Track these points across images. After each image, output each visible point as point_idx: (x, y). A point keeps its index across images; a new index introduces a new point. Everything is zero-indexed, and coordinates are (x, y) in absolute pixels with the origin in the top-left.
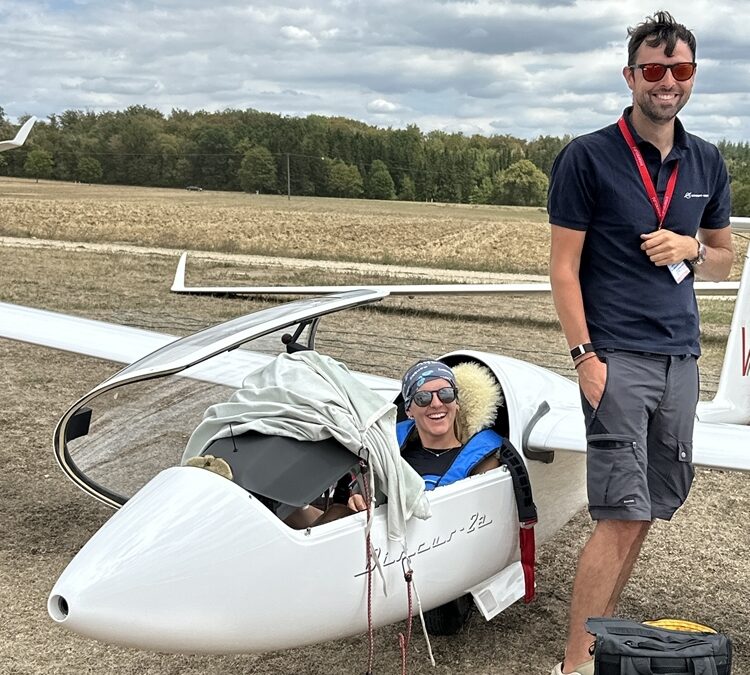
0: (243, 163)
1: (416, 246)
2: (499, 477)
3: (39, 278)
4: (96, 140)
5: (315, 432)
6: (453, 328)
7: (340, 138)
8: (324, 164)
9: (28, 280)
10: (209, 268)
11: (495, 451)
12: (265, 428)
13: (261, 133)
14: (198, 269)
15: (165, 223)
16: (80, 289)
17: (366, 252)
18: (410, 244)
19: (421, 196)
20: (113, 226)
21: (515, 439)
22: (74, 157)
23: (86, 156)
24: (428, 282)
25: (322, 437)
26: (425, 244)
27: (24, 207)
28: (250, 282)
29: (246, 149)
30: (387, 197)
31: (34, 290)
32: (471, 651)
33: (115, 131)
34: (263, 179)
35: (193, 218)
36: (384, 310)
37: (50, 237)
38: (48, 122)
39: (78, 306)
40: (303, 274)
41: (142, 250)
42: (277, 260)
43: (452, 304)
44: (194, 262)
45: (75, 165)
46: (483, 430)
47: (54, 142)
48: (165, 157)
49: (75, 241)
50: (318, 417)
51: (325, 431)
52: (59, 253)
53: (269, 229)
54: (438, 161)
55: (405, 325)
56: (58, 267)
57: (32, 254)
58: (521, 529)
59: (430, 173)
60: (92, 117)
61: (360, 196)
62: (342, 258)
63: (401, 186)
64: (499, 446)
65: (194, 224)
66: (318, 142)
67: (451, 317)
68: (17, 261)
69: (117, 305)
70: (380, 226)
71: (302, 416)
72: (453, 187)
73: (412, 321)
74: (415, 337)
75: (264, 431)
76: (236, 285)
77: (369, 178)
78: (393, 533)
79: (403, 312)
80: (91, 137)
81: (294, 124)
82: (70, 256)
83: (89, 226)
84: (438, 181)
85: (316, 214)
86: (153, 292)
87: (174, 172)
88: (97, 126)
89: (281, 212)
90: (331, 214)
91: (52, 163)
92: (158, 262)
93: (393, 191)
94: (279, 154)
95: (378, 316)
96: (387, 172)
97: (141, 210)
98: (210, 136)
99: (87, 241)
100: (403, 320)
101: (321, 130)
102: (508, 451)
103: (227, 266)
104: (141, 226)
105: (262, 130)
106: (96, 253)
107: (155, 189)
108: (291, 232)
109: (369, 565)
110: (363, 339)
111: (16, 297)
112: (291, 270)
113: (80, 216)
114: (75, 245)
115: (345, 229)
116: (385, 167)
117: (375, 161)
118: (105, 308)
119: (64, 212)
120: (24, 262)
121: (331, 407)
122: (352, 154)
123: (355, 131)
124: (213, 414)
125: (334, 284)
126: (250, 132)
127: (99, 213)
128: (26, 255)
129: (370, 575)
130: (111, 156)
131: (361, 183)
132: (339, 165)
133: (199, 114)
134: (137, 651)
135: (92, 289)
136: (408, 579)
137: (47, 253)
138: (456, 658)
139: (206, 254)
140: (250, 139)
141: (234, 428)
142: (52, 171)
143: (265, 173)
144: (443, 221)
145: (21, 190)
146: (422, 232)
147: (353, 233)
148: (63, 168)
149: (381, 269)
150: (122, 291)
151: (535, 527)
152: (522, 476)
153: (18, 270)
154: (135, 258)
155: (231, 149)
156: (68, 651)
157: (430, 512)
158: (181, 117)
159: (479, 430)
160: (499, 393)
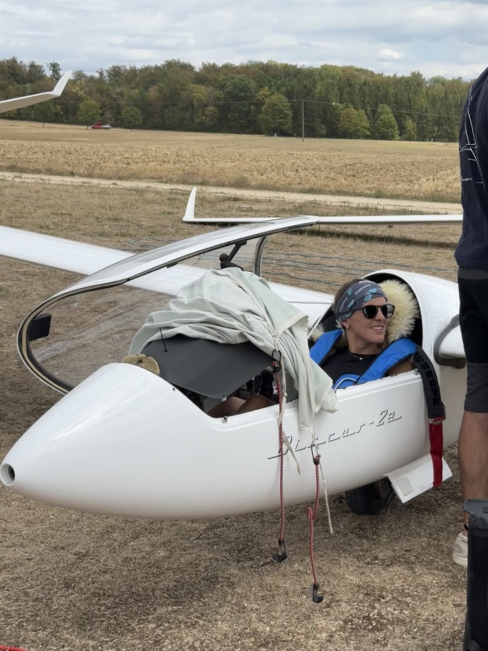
0: (263, 109)
1: (411, 182)
2: (411, 379)
3: (74, 211)
4: (137, 91)
5: (232, 336)
6: (425, 254)
7: (350, 85)
8: (335, 108)
9: (64, 212)
10: (220, 202)
11: (409, 356)
12: (191, 332)
13: (279, 82)
14: (210, 202)
15: (190, 162)
16: (106, 219)
17: (362, 187)
18: (406, 179)
19: (422, 136)
20: (145, 166)
21: (428, 347)
22: (119, 106)
23: (128, 105)
24: (412, 213)
25: (239, 340)
26: (418, 179)
27: (73, 150)
28: (252, 214)
29: (266, 96)
30: (392, 138)
31: (68, 220)
32: (389, 528)
33: (153, 82)
34: (281, 123)
35: (216, 158)
36: (365, 238)
37: (90, 176)
38: (97, 75)
39: (102, 234)
40: (300, 207)
41: (167, 187)
42: (282, 194)
43: (429, 233)
44: (207, 197)
45: (119, 113)
46: (400, 338)
47: (101, 94)
48: (196, 104)
49: (110, 178)
50: (236, 324)
51: (242, 335)
52: (95, 190)
53: (281, 168)
54: (439, 104)
55: (382, 251)
56: (91, 201)
57: (71, 190)
58: (430, 425)
59: (431, 115)
60: (133, 71)
61: (367, 137)
62: (339, 192)
63: (404, 128)
64: (413, 352)
65: (216, 163)
66: (330, 89)
67: (425, 244)
68: (58, 196)
69: (134, 233)
70: (381, 164)
71: (222, 322)
72: (452, 128)
73: (388, 248)
74: (390, 262)
75: (190, 335)
76: (241, 216)
77: (375, 122)
78: (303, 423)
79: (382, 239)
80: (133, 88)
81: (309, 75)
82: (104, 192)
83: (125, 166)
84: (438, 123)
85: (325, 154)
86: (168, 222)
87: (204, 118)
88: (138, 79)
89: (294, 153)
90: (338, 153)
91: (100, 111)
92: (177, 197)
93: (397, 133)
94: (295, 100)
95: (360, 243)
96: (392, 115)
97: (172, 152)
98: (235, 86)
99: (120, 179)
100: (380, 246)
101: (333, 78)
102: (420, 357)
103: (236, 199)
104: (169, 166)
105: (280, 79)
106: (126, 189)
107: (187, 133)
108: (300, 170)
109: (281, 450)
110: (343, 263)
111: (52, 226)
112: (291, 203)
113: (118, 158)
114: (110, 182)
115: (349, 167)
116: (390, 110)
117: (381, 105)
118: (124, 235)
119: (106, 154)
120: (63, 197)
121: (247, 315)
122: (360, 99)
123: (363, 78)
124: (151, 320)
125: (327, 215)
126: (270, 81)
127: (135, 155)
128: (66, 191)
129: (282, 458)
130: (150, 105)
131: (368, 125)
132: (347, 110)
133: (226, 67)
134: (107, 518)
135: (116, 220)
136: (316, 462)
137: (83, 189)
138: (374, 533)
139: (220, 190)
140: (270, 88)
141: (164, 332)
142: (100, 119)
143: (282, 118)
144: (440, 158)
145: (74, 135)
146: (418, 169)
147: (354, 171)
148: (109, 116)
149: (373, 202)
150: (141, 221)
151: (444, 422)
152: (431, 379)
153: (57, 204)
154: (157, 193)
155: (253, 97)
156: (51, 517)
157: (336, 407)
158: (210, 69)
159: (397, 337)
160: (416, 307)
